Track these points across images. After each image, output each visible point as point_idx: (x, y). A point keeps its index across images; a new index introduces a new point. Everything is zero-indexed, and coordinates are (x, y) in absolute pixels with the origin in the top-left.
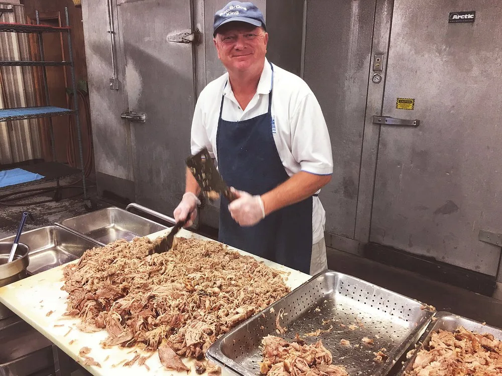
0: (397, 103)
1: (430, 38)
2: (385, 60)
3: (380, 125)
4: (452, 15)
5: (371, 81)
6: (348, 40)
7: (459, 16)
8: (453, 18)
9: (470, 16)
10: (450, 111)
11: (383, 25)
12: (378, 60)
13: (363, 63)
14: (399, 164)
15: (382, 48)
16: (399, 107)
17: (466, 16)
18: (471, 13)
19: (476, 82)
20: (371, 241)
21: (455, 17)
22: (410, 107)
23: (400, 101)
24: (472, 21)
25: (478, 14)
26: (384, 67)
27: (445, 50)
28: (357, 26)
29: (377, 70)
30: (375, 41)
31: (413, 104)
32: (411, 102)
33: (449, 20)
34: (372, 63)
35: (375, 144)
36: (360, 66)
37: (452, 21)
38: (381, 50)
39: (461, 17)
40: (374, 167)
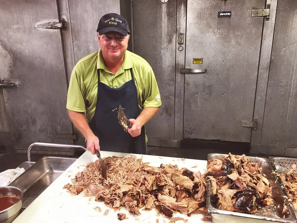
0: (193, 61)
1: (209, 26)
2: (185, 37)
3: (185, 73)
4: (219, 13)
5: (177, 50)
6: (161, 27)
7: (223, 14)
8: (220, 15)
9: (229, 14)
10: (222, 63)
11: (182, 18)
12: (181, 38)
13: (171, 40)
14: (197, 93)
15: (182, 31)
16: (194, 63)
17: (227, 14)
18: (229, 12)
19: (234, 48)
20: (184, 138)
21: (221, 14)
22: (201, 63)
23: (195, 60)
24: (230, 16)
25: (233, 13)
26: (184, 42)
27: (217, 31)
28: (166, 18)
29: (181, 44)
30: (178, 27)
31: (202, 61)
32: (201, 60)
33: (218, 16)
34: (177, 39)
35: (183, 84)
36: (170, 41)
37: (219, 16)
38: (182, 32)
39: (224, 14)
40: (183, 97)
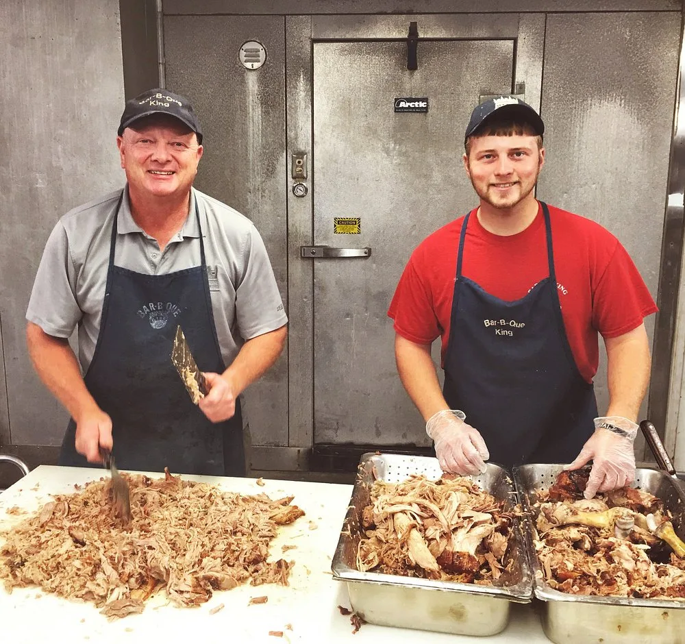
0: (335, 226)
1: (371, 131)
2: (310, 162)
3: (313, 259)
4: (398, 101)
5: (290, 194)
6: (244, 133)
7: (408, 104)
8: (400, 106)
9: (422, 105)
10: (410, 233)
11: (300, 111)
12: (299, 162)
13: (274, 168)
14: (348, 315)
15: (303, 144)
16: (338, 230)
17: (416, 104)
18: (423, 100)
19: (439, 192)
20: (316, 442)
21: (402, 104)
22: (356, 230)
23: (339, 221)
24: (424, 111)
25: (432, 102)
26: (310, 174)
27: (394, 148)
28: (259, 111)
29: (299, 177)
30: (291, 134)
31: (359, 226)
32: (356, 222)
33: (395, 108)
34: (290, 167)
35: (308, 289)
36: (270, 172)
37: (398, 110)
38: (302, 147)
39: (411, 105)
40: (309, 324)
